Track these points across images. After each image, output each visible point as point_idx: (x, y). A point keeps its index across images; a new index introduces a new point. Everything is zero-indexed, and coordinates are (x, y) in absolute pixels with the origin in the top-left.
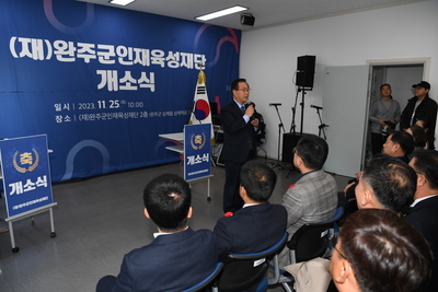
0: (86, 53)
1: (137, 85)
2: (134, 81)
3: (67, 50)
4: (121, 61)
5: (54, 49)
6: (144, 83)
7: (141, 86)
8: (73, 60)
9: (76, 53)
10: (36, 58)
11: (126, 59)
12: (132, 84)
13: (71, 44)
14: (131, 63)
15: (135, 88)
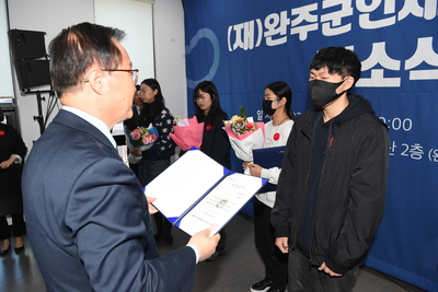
0: (305, 23)
1: (403, 74)
2: (395, 65)
3: (279, 25)
4: (365, 23)
5: (265, 30)
6: (424, 66)
7: (414, 76)
8: (284, 40)
9: (289, 27)
10: (246, 49)
11: (377, 14)
12: (388, 74)
13: (284, 14)
14: (390, 22)
15: (395, 82)
